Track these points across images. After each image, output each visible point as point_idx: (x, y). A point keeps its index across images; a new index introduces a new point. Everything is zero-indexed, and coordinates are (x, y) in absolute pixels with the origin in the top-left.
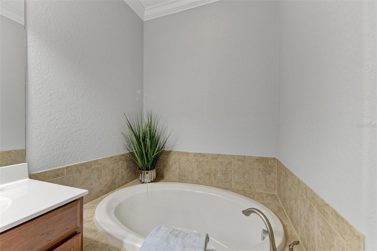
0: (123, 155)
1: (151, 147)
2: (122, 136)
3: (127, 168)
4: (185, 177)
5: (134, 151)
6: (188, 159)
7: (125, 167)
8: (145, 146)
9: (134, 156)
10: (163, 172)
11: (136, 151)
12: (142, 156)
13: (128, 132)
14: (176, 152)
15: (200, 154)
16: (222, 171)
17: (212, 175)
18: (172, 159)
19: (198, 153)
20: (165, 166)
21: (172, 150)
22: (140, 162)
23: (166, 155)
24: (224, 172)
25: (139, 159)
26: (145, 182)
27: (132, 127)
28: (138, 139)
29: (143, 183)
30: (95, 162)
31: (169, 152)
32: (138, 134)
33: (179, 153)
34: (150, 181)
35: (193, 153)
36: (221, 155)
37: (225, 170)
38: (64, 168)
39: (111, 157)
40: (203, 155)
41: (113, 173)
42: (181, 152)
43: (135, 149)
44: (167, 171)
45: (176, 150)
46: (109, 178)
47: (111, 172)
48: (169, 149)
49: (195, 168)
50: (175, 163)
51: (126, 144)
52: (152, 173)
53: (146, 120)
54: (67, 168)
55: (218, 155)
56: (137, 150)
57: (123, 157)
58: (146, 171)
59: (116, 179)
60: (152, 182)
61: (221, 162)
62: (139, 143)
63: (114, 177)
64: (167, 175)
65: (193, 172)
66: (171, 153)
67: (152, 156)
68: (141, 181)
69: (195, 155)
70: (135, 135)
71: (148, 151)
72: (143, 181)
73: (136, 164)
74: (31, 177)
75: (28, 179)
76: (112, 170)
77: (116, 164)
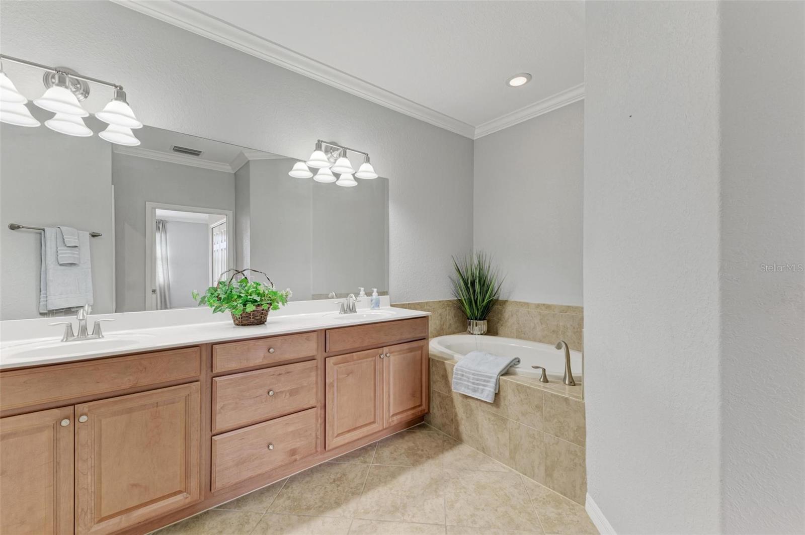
0: (450, 301)
1: (480, 293)
2: (449, 279)
3: (455, 317)
4: (525, 334)
5: (463, 298)
6: (528, 311)
7: (453, 315)
8: (474, 291)
9: (462, 303)
10: (497, 327)
11: (465, 299)
12: (471, 302)
13: (456, 275)
14: (513, 302)
15: (544, 305)
16: (574, 328)
17: (560, 332)
18: (509, 311)
19: (541, 304)
20: (500, 319)
21: (509, 300)
22: (468, 310)
23: (500, 305)
24: (576, 330)
25: (467, 307)
26: (474, 333)
27: (460, 270)
28: (466, 284)
29: (472, 334)
30: (427, 303)
31: (505, 302)
32: (466, 278)
33: (517, 303)
34: (479, 333)
35: (535, 304)
36: (573, 308)
37: (577, 327)
38: (406, 304)
39: (440, 301)
40: (548, 307)
41: (441, 318)
42: (520, 302)
43: (464, 297)
44: (502, 326)
45: (513, 300)
46: (438, 322)
47: (440, 317)
48: (505, 299)
49: (538, 323)
50: (512, 316)
51: (453, 289)
52: (483, 325)
53: (476, 262)
54: (409, 304)
55: (569, 307)
56: (465, 297)
57: (451, 303)
58: (475, 321)
59: (443, 325)
60: (482, 334)
61: (573, 316)
62: (467, 288)
63: (442, 322)
64: (501, 330)
65: (535, 328)
66: (507, 304)
67: (483, 302)
68: (470, 332)
69: (538, 306)
70: (463, 279)
71: (477, 299)
72: (472, 332)
73: (464, 312)
74: (392, 306)
75: (390, 307)
76: (440, 315)
77: (444, 310)
